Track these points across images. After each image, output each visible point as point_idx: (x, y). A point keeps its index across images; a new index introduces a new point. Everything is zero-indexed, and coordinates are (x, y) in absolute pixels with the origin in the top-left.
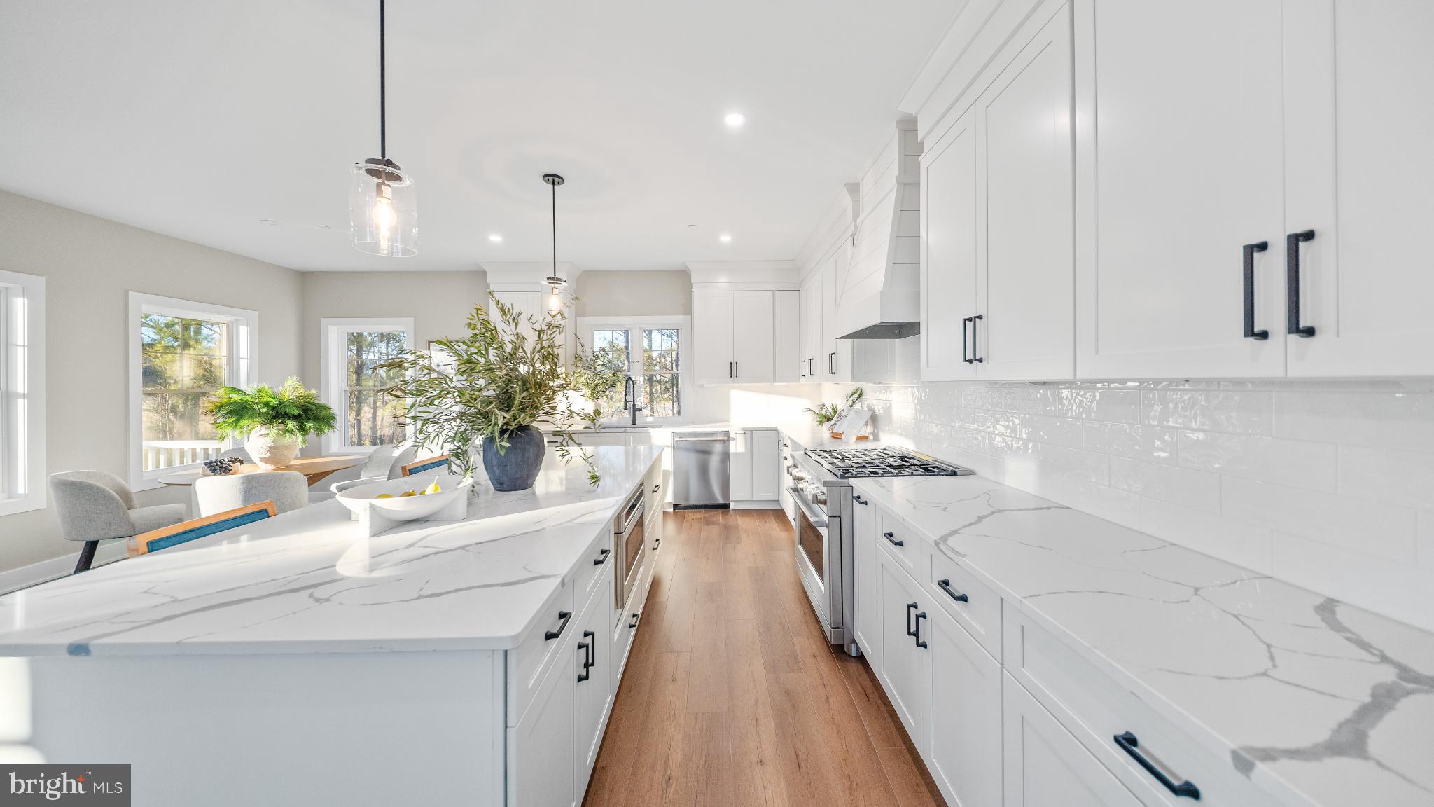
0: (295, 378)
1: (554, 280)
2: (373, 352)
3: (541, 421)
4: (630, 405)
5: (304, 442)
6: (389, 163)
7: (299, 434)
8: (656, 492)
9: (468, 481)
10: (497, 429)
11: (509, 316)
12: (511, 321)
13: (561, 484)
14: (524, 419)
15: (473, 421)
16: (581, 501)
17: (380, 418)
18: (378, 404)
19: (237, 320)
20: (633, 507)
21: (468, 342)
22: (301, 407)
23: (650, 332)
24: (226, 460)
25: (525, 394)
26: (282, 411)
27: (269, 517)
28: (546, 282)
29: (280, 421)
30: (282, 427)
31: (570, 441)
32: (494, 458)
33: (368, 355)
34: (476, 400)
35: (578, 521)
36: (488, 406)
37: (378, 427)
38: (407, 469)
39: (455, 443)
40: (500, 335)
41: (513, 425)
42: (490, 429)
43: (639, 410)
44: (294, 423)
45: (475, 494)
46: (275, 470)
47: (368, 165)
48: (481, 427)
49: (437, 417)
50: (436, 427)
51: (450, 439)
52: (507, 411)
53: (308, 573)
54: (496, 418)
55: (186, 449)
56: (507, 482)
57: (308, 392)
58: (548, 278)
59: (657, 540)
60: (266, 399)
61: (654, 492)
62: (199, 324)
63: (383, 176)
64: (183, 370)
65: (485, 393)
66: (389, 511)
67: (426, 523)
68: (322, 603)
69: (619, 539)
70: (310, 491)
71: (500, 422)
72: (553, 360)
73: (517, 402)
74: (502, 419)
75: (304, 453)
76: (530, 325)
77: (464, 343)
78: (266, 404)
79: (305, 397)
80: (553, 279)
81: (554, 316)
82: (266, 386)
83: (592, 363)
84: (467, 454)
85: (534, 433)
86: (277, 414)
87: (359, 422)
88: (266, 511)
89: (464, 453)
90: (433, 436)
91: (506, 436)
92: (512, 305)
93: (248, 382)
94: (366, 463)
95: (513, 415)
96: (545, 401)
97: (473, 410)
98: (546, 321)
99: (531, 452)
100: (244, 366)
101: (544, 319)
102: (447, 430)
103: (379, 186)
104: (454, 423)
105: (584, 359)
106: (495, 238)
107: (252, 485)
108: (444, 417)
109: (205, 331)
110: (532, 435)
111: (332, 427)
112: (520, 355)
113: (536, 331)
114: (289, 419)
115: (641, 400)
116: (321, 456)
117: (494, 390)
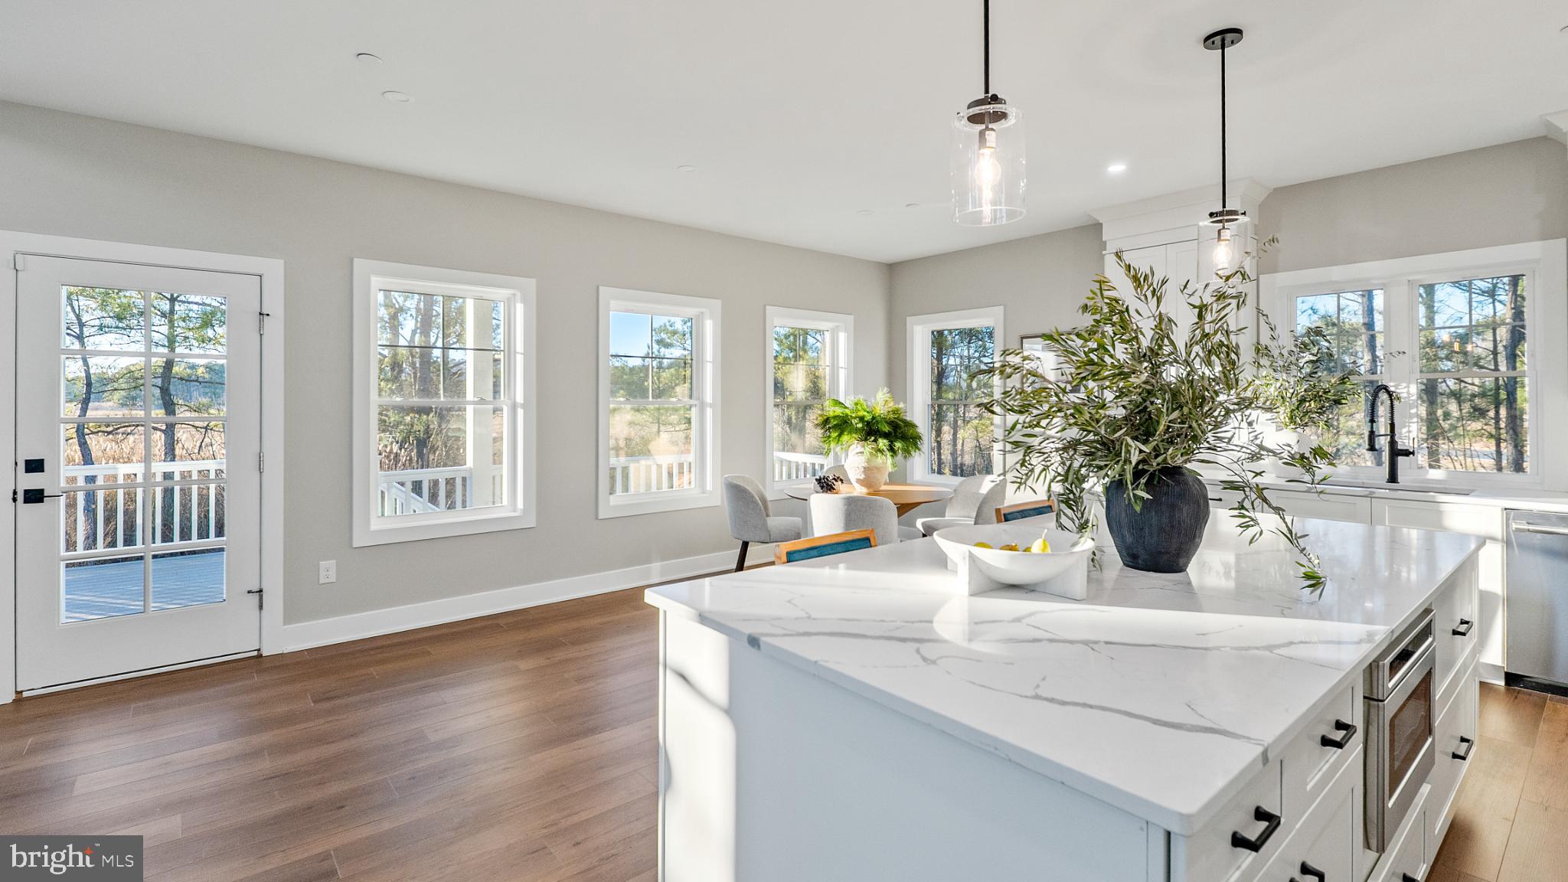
0: (886, 389)
1: (1222, 216)
2: (954, 355)
3: (1203, 461)
4: (1383, 442)
5: (894, 465)
6: (995, 99)
7: (889, 454)
8: (1463, 634)
9: (1086, 544)
10: (1129, 469)
11: (1146, 287)
12: (1149, 294)
13: (1227, 575)
14: (1173, 456)
15: (1092, 454)
16: (1283, 615)
17: (961, 442)
18: (959, 422)
19: (837, 326)
20: (1404, 656)
21: (1083, 333)
22: (892, 423)
23: (1430, 289)
24: (831, 478)
25: (1176, 414)
26: (875, 427)
27: (871, 547)
28: (1207, 222)
29: (873, 438)
30: (874, 445)
31: (1258, 502)
32: (1123, 515)
33: (948, 359)
34: (1098, 421)
35: (1284, 651)
36: (1115, 431)
37: (959, 453)
38: (1002, 513)
39: (1066, 484)
40: (1133, 321)
41: (1155, 464)
42: (1117, 467)
43: (1407, 453)
44: (885, 441)
45: (1097, 566)
46: (869, 494)
47: (971, 110)
48: (1102, 463)
49: (1043, 445)
50: (1042, 458)
51: (1059, 478)
52: (1145, 442)
53: (913, 622)
54: (1128, 452)
55: (800, 463)
56: (1143, 556)
57: (897, 406)
58: (1211, 215)
59: (1463, 740)
60: (861, 413)
61: (1455, 633)
62: (806, 332)
63: (987, 119)
64: (798, 382)
65: (1111, 412)
66: (990, 566)
67: (1032, 594)
68: (929, 664)
69: (1373, 712)
70: (899, 524)
71: (1135, 458)
72: (1228, 355)
73: (1161, 428)
74: (1137, 452)
75: (893, 479)
76: (1182, 299)
77: (1078, 335)
78: (862, 419)
79: (894, 412)
80: (1221, 214)
81: (1228, 278)
82: (861, 398)
83: (1293, 359)
84: (1082, 503)
85: (1190, 480)
86: (871, 430)
87: (939, 443)
88: (868, 539)
89: (1078, 500)
90: (1037, 471)
91: (1143, 481)
92: (1151, 268)
93: (846, 394)
94: (951, 498)
95: (1155, 449)
96: (1210, 427)
97: (1091, 437)
98: (1211, 288)
99: (1185, 512)
100: (842, 374)
101: (1207, 286)
102: (1056, 465)
103: (982, 134)
104: (1065, 455)
105: (1275, 353)
106: (1117, 168)
107: (854, 509)
108: (1052, 445)
109: (810, 340)
110: (1186, 484)
111: (919, 450)
112: (1167, 349)
113: (1195, 307)
114: (880, 437)
115: (1411, 434)
116: (906, 484)
117: (1124, 407)
